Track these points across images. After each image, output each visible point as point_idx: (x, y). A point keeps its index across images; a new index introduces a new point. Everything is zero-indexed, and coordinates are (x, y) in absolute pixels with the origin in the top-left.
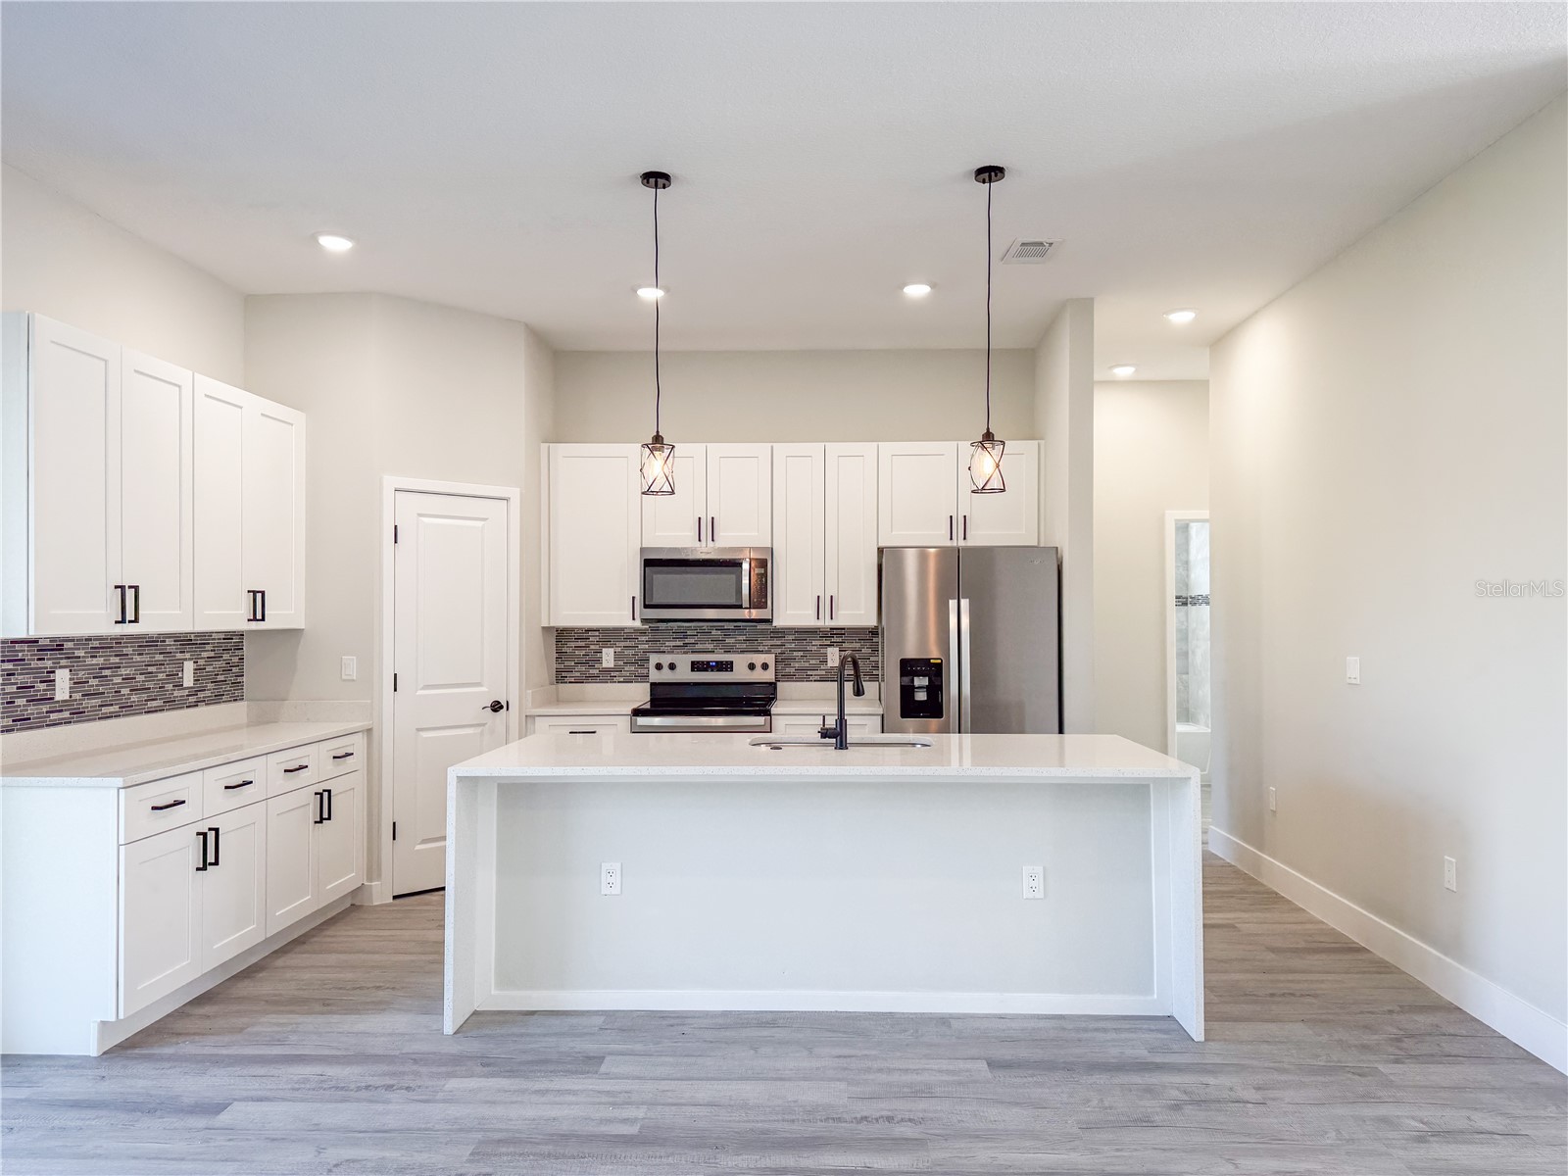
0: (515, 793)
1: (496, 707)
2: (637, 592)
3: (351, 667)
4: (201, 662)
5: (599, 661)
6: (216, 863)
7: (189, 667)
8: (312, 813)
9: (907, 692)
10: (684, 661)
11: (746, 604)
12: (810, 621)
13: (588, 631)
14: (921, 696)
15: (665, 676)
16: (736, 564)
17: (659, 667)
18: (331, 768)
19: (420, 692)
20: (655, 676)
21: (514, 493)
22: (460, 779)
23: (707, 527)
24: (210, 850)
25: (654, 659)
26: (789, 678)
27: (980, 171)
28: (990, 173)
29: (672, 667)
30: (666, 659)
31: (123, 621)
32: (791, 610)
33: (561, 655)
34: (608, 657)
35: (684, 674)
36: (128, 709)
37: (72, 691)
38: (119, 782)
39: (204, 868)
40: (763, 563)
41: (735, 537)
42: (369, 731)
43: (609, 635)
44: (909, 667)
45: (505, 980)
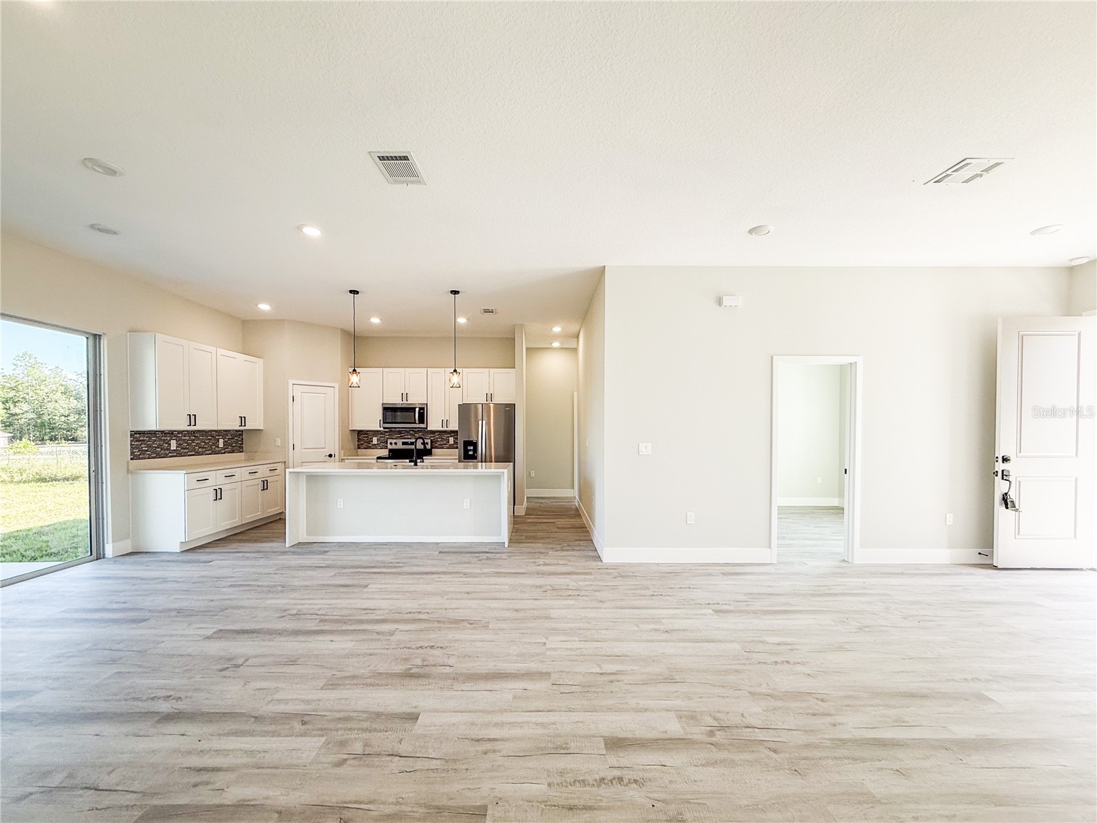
0: (311, 477)
1: (330, 456)
2: (381, 418)
3: (279, 442)
4: (226, 440)
5: (372, 441)
6: (221, 499)
7: (221, 441)
8: (260, 487)
9: (466, 451)
10: (400, 442)
11: (417, 422)
12: (440, 428)
13: (368, 431)
14: (471, 453)
15: (394, 447)
16: (414, 409)
17: (391, 444)
18: (268, 473)
19: (303, 450)
20: (390, 447)
21: (337, 385)
22: (290, 472)
23: (405, 396)
24: (218, 494)
25: (389, 441)
26: (436, 448)
27: (452, 292)
28: (455, 292)
29: (396, 444)
30: (394, 441)
31: (190, 425)
32: (434, 424)
33: (359, 440)
34: (375, 441)
35: (400, 446)
36: (198, 454)
37: (177, 447)
38: (184, 472)
39: (216, 500)
40: (423, 409)
41: (415, 400)
42: (285, 462)
43: (376, 433)
44: (467, 443)
45: (309, 534)
